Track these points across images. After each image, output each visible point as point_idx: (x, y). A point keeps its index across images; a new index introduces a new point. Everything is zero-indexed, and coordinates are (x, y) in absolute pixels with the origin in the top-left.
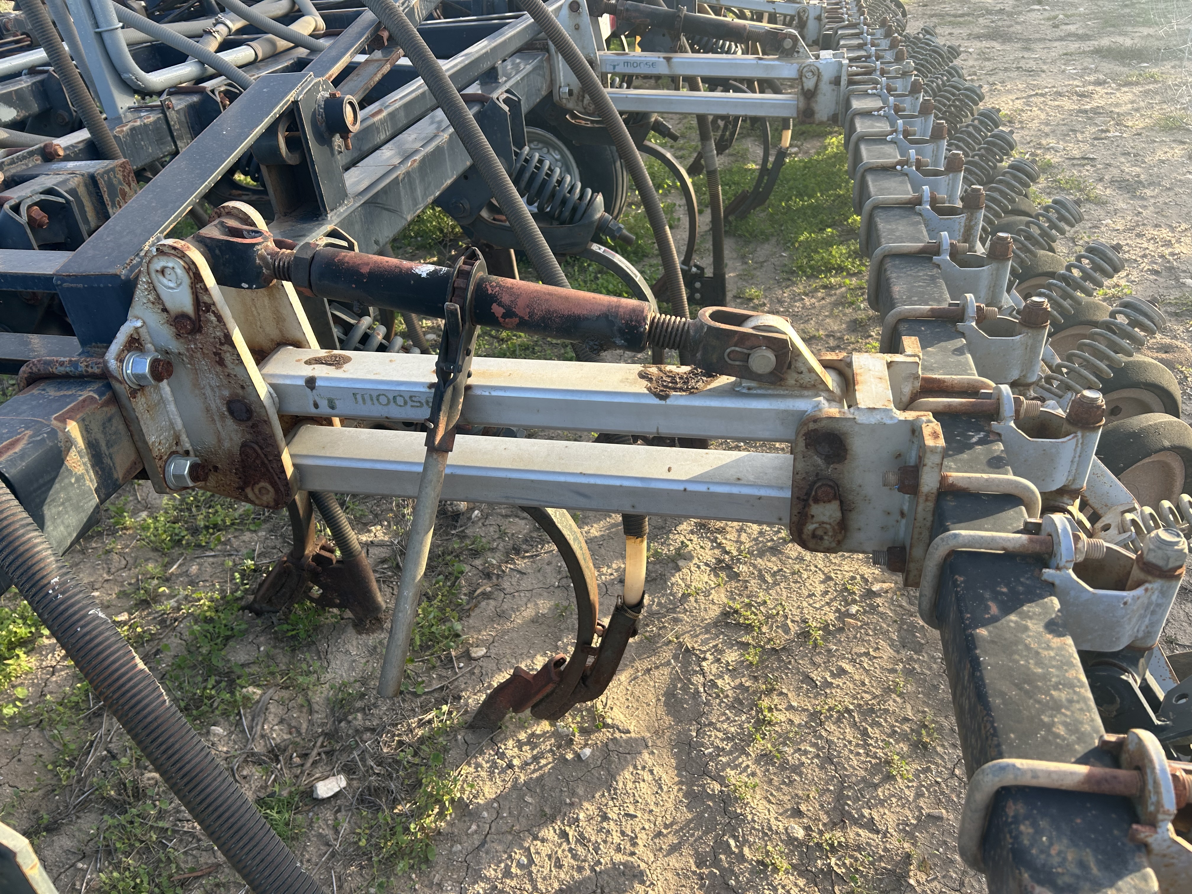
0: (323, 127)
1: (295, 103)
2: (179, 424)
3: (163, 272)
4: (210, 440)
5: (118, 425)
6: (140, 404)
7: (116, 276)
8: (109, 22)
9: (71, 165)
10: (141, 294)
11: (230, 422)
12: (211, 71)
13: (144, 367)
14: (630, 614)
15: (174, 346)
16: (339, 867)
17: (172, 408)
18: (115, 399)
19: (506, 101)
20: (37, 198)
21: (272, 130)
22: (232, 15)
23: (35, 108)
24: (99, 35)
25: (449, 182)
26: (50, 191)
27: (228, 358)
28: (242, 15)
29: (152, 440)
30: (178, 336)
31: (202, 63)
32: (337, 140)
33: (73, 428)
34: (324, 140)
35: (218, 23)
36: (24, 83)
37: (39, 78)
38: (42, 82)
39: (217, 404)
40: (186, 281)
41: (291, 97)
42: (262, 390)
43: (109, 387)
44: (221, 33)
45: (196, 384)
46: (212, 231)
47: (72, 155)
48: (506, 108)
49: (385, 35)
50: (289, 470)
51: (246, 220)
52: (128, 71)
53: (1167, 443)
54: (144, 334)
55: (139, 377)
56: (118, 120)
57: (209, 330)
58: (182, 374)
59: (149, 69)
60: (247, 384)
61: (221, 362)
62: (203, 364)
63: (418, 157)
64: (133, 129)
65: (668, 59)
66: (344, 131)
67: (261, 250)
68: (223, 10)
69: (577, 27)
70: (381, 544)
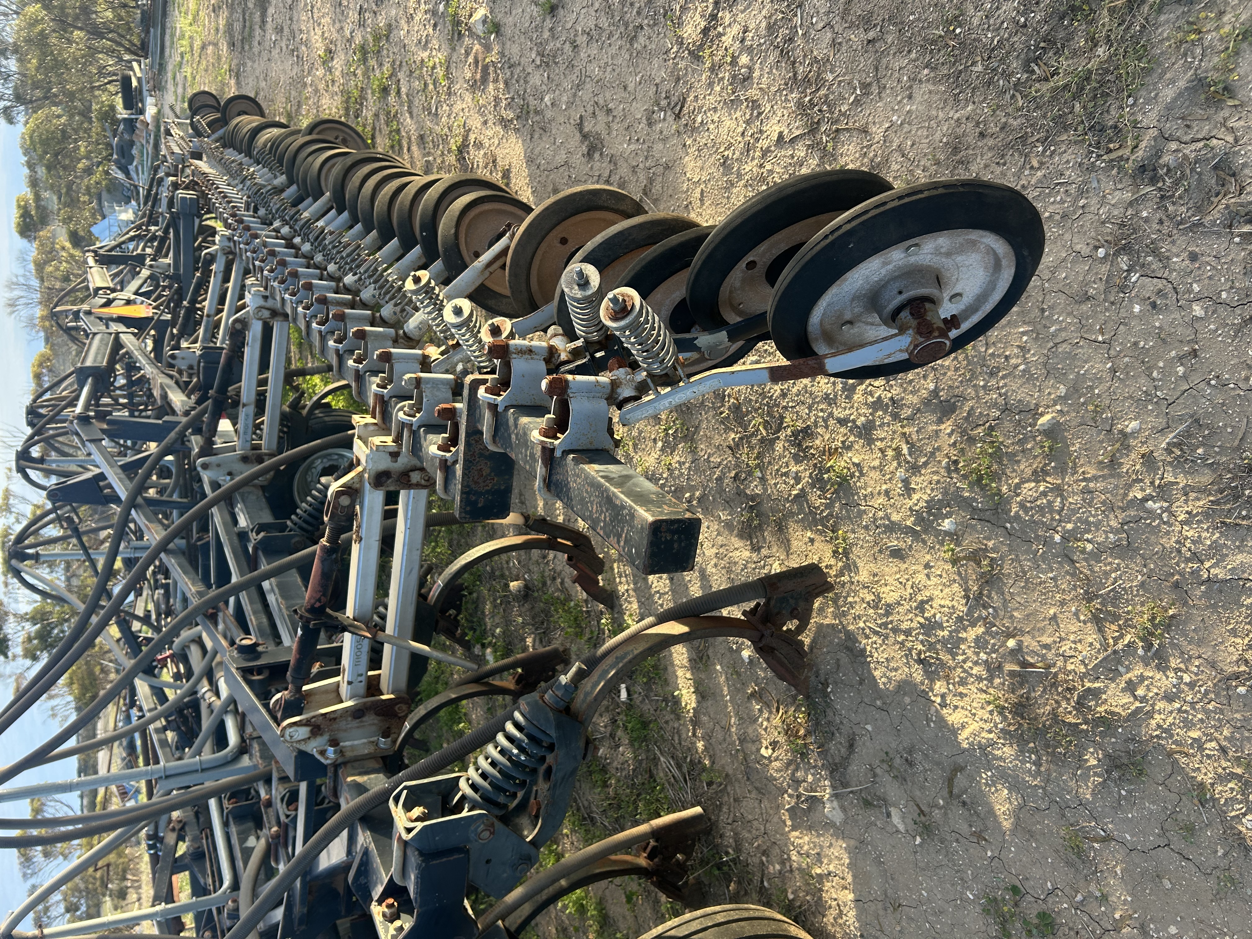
0: (252, 656)
1: (237, 669)
2: (365, 741)
3: (291, 737)
4: (373, 728)
5: (356, 764)
6: (349, 754)
7: (296, 757)
8: (195, 764)
9: (274, 792)
10: (303, 747)
11: (364, 719)
12: (231, 707)
13: (331, 749)
14: (531, 522)
15: (326, 737)
16: (652, 694)
17: (356, 742)
18: (345, 763)
19: (257, 534)
20: (284, 806)
21: (249, 683)
22: (199, 687)
23: (250, 824)
24: (203, 770)
25: (299, 580)
26: (282, 800)
27: (332, 716)
28: (199, 680)
29: (366, 752)
30: (321, 735)
31: (226, 712)
32: (260, 649)
33: (349, 779)
34: (258, 656)
35: (203, 697)
36: (233, 829)
37: (231, 820)
38: (234, 818)
39: (355, 723)
40: (295, 728)
41: (234, 671)
42: (350, 703)
43: (340, 765)
44: (210, 698)
45: (345, 731)
46: (279, 715)
47: (269, 791)
48: (262, 534)
49: (211, 611)
50: (392, 696)
51: (277, 700)
52: (226, 756)
53: (453, 231)
54: (319, 749)
55: (335, 752)
56: (255, 767)
57: (319, 722)
58: (341, 735)
59: (226, 745)
60: (346, 710)
61: (335, 719)
62: (335, 726)
63: (280, 600)
64: (261, 757)
65: (244, 405)
66: (256, 645)
67: (288, 697)
68: (196, 693)
69: (219, 465)
70: (534, 640)
